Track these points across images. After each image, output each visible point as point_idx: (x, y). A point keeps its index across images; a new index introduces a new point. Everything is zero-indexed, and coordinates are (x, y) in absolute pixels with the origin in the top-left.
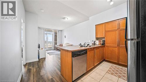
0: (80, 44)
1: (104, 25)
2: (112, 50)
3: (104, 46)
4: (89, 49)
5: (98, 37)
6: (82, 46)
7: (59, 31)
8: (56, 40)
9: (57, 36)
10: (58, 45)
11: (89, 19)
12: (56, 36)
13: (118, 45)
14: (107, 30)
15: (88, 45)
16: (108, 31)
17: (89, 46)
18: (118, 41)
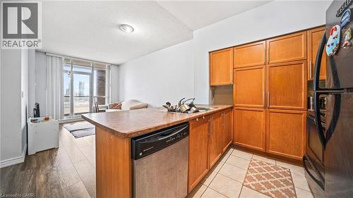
0: (168, 103)
1: (231, 52)
2: (252, 118)
3: (232, 108)
4: (194, 119)
5: (217, 83)
6: (172, 111)
7: (112, 68)
8: (101, 90)
9: (107, 80)
10: (107, 104)
11: (192, 38)
12: (102, 80)
13: (266, 105)
14: (240, 66)
15: (191, 105)
16: (242, 69)
17: (194, 109)
18: (266, 94)
